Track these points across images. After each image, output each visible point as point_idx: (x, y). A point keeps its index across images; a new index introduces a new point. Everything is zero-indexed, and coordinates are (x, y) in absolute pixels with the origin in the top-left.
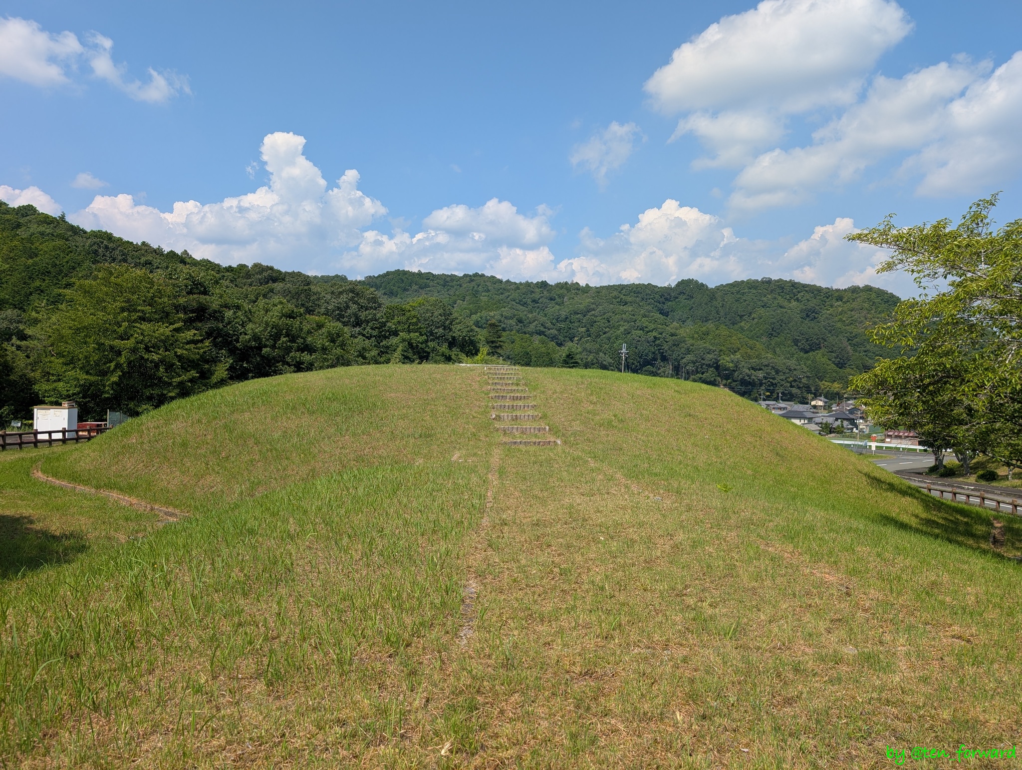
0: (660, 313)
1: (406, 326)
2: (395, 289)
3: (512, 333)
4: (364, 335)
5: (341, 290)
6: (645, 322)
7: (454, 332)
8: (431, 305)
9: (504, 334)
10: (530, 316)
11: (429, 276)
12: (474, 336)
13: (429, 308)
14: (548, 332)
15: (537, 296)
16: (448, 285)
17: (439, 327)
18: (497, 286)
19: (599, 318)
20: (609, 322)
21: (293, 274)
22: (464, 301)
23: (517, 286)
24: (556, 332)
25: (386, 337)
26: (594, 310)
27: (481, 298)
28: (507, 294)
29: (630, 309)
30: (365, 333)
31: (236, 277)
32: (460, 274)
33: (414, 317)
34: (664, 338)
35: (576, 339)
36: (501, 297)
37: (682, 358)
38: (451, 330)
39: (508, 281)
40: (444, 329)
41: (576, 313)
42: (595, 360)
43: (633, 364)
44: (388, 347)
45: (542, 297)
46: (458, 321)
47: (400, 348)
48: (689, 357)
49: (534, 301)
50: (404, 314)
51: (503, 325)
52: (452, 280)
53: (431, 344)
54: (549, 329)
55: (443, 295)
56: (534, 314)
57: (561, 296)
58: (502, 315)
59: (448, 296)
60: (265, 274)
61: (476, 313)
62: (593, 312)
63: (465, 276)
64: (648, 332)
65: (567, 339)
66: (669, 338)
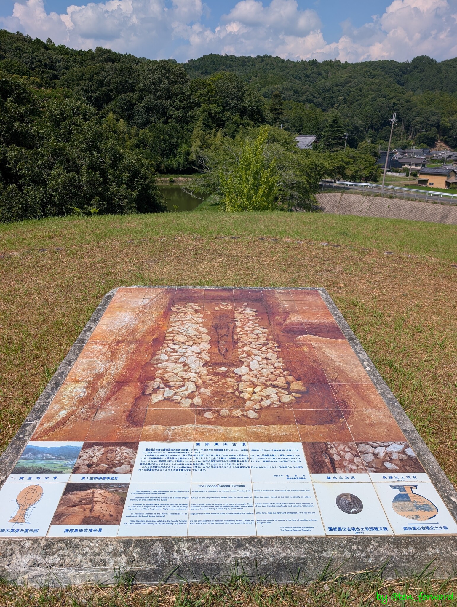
0: (398, 84)
1: (207, 99)
2: (209, 69)
3: (290, 102)
4: (174, 107)
5: (155, 67)
6: (387, 91)
7: (245, 103)
8: (227, 79)
9: (284, 102)
10: (304, 88)
11: (233, 58)
12: (261, 106)
13: (226, 81)
14: (316, 101)
15: (309, 72)
16: (246, 65)
17: (233, 99)
18: (280, 65)
19: (353, 89)
20: (361, 91)
21: (125, 56)
22: (256, 77)
23: (295, 65)
24: (322, 100)
25: (191, 108)
26: (350, 82)
27: (269, 74)
28: (287, 71)
29: (377, 81)
30: (175, 105)
31: (85, 60)
32: (254, 56)
33: (213, 90)
34: (401, 104)
35: (336, 105)
36: (283, 73)
37: (413, 120)
38: (242, 101)
39: (288, 61)
40: (237, 100)
41: (337, 85)
42: (350, 123)
43: (376, 124)
44: (193, 117)
45: (313, 72)
46: (248, 93)
47: (201, 118)
48: (419, 119)
49: (307, 76)
50: (205, 88)
51: (284, 96)
52: (249, 61)
53: (226, 114)
54: (317, 98)
55: (242, 73)
56: (307, 86)
57: (327, 72)
58: (283, 88)
59: (245, 74)
60: (105, 56)
61: (264, 87)
62: (350, 84)
63: (258, 57)
64: (389, 99)
65: (329, 106)
66: (405, 104)
